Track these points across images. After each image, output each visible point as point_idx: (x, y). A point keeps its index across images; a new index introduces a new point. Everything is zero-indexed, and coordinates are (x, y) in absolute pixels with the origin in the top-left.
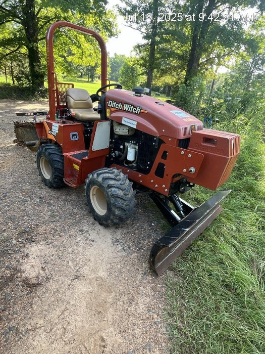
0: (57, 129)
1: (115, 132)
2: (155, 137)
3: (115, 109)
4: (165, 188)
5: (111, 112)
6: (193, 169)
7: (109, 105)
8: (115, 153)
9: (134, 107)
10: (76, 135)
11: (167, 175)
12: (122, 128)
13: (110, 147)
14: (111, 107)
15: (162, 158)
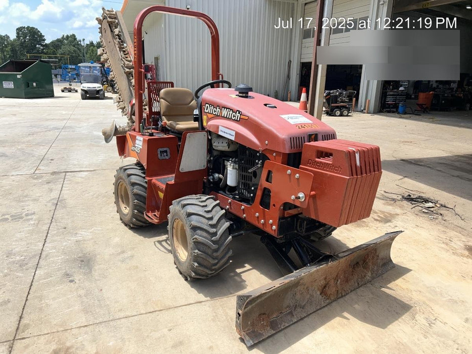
0: (141, 143)
1: (214, 147)
2: (258, 152)
3: (212, 116)
4: (272, 225)
5: (209, 120)
6: (301, 195)
7: (206, 111)
8: (213, 176)
9: (233, 112)
10: (166, 152)
11: (274, 205)
12: (221, 140)
13: (208, 168)
14: (208, 113)
15: (267, 180)
